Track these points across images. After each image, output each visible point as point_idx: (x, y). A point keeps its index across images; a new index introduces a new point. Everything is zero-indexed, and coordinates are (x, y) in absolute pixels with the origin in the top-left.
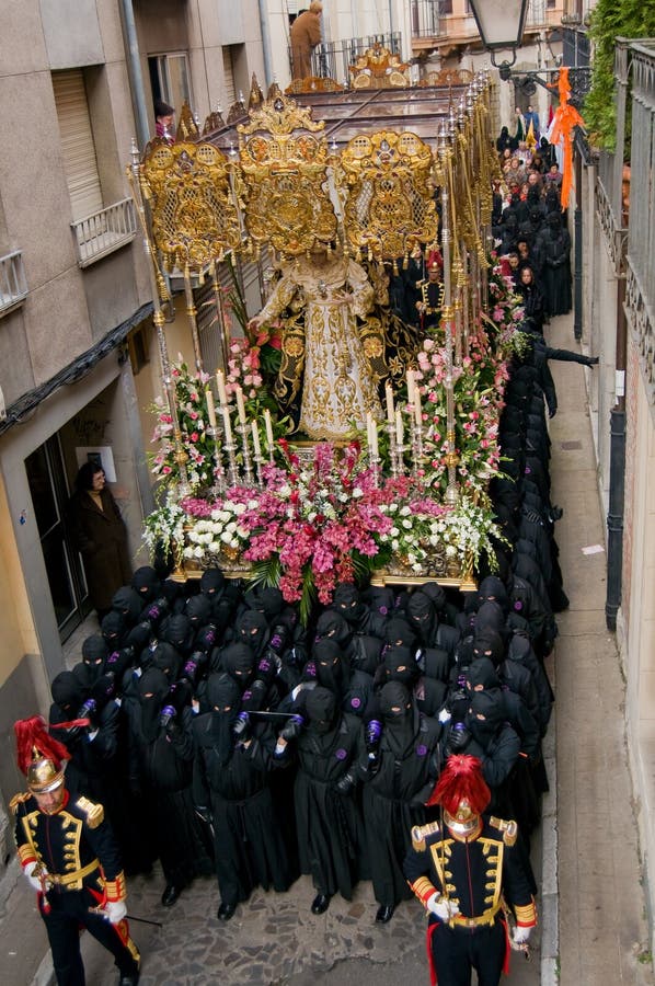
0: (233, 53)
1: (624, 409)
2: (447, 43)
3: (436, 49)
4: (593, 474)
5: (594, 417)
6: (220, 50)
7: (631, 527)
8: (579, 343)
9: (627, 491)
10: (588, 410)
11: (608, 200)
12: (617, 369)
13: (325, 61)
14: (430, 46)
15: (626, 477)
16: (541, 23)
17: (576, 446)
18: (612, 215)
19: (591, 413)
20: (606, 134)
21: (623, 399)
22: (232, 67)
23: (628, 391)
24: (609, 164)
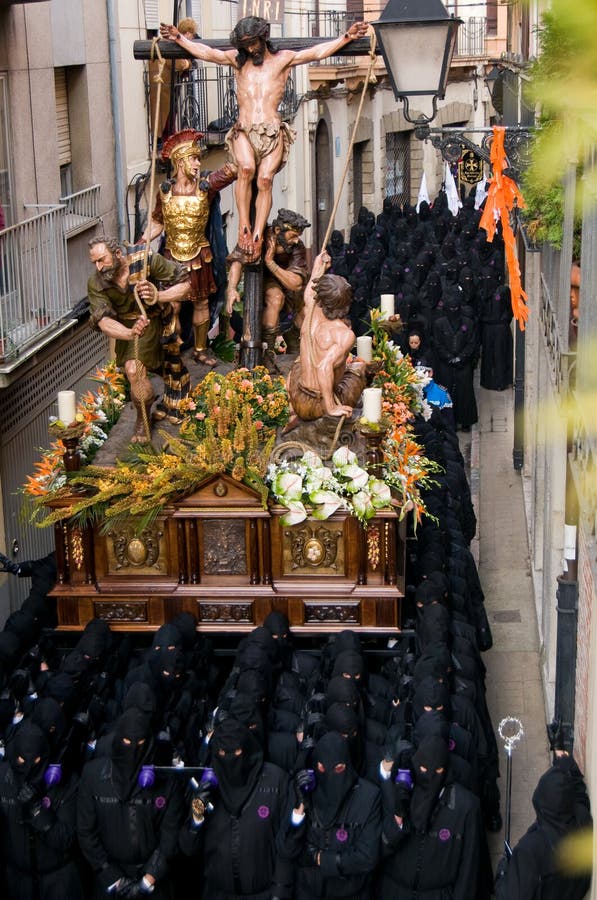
0: (69, 77)
1: (575, 577)
2: (355, 75)
3: (342, 81)
4: (534, 657)
5: (537, 577)
6: (51, 73)
7: (584, 742)
8: (519, 474)
9: (579, 689)
10: (529, 567)
11: (552, 308)
12: (567, 523)
13: (192, 92)
14: (332, 77)
15: (578, 671)
16: (478, 53)
17: (514, 617)
18: (557, 330)
19: (534, 573)
20: (550, 223)
21: (574, 565)
22: (68, 95)
23: (581, 553)
24: (554, 260)
